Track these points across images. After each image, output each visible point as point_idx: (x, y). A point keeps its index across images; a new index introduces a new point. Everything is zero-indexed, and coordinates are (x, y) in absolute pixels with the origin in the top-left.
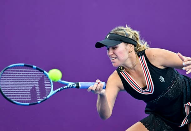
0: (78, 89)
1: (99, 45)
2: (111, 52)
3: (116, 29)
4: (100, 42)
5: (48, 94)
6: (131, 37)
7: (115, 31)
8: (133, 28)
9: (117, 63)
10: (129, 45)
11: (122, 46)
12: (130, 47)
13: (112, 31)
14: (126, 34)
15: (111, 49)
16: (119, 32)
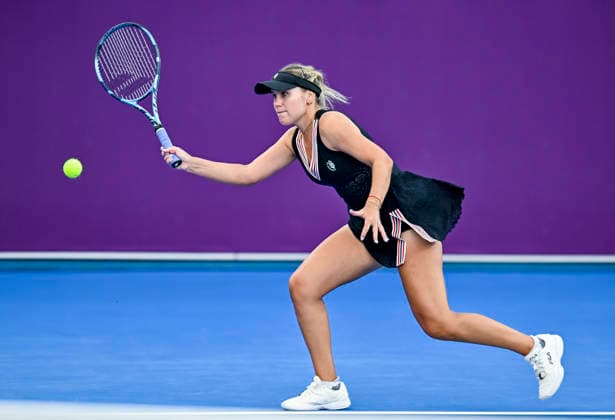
0: (153, 130)
1: (261, 89)
2: (278, 101)
3: (290, 66)
4: (265, 83)
5: (128, 99)
6: (312, 80)
8: (317, 68)
9: (285, 119)
10: (308, 91)
11: (296, 93)
12: (310, 96)
13: (284, 69)
14: (305, 75)
15: (279, 96)
16: (294, 70)
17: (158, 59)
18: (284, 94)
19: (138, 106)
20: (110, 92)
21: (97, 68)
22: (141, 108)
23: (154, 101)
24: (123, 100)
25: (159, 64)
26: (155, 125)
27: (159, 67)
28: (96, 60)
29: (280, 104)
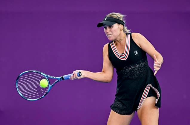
14: (118, 17)
15: (108, 28)
16: (114, 16)
17: (34, 71)
18: (110, 27)
20: (43, 96)
22: (53, 84)
23: (52, 77)
24: (48, 91)
25: (37, 71)
26: (62, 79)
27: (38, 72)
28: (29, 99)
29: (109, 31)
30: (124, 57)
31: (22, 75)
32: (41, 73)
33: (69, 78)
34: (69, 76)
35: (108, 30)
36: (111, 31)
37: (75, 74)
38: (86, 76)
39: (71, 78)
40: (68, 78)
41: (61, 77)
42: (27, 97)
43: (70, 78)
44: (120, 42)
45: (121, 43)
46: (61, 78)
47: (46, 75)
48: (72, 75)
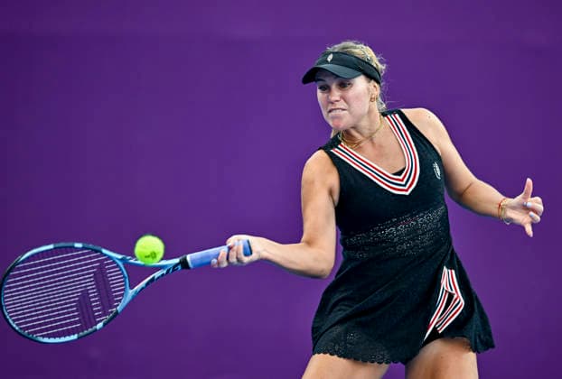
0: (186, 271)
5: (120, 301)
7: (344, 48)
11: (361, 83)
17: (78, 245)
18: (344, 84)
19: (138, 288)
20: (100, 326)
21: (52, 340)
22: (143, 284)
24: (119, 310)
25: (86, 245)
26: (179, 267)
27: (91, 246)
28: (41, 339)
29: (338, 98)
30: (403, 183)
31: (28, 259)
32: (104, 251)
33: (210, 263)
34: (208, 257)
35: (336, 94)
36: (343, 98)
37: (235, 248)
38: (265, 254)
39: (218, 263)
40: (207, 260)
41: (177, 261)
42: (35, 332)
43: (215, 261)
44: (371, 138)
45: (376, 140)
46: (177, 265)
47: (120, 257)
48: (223, 250)
